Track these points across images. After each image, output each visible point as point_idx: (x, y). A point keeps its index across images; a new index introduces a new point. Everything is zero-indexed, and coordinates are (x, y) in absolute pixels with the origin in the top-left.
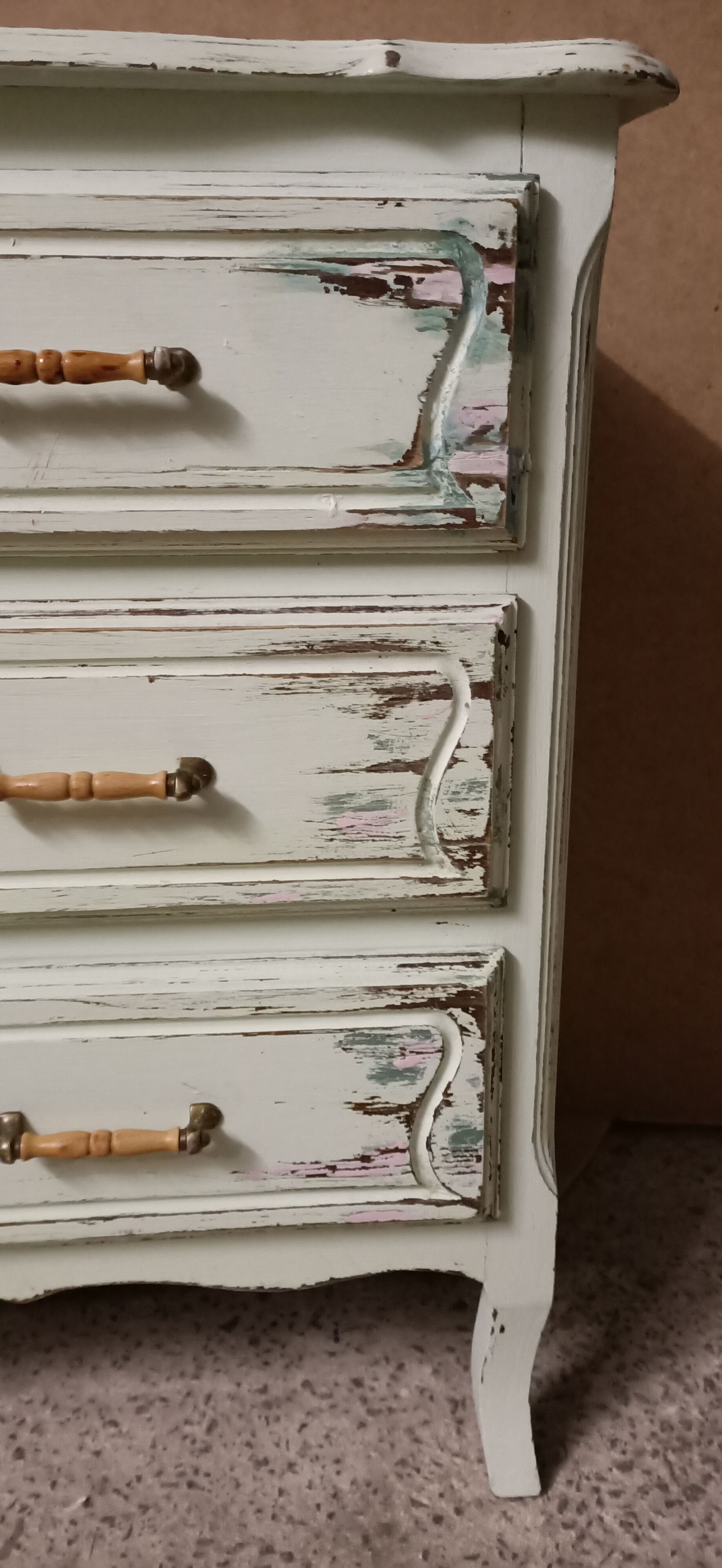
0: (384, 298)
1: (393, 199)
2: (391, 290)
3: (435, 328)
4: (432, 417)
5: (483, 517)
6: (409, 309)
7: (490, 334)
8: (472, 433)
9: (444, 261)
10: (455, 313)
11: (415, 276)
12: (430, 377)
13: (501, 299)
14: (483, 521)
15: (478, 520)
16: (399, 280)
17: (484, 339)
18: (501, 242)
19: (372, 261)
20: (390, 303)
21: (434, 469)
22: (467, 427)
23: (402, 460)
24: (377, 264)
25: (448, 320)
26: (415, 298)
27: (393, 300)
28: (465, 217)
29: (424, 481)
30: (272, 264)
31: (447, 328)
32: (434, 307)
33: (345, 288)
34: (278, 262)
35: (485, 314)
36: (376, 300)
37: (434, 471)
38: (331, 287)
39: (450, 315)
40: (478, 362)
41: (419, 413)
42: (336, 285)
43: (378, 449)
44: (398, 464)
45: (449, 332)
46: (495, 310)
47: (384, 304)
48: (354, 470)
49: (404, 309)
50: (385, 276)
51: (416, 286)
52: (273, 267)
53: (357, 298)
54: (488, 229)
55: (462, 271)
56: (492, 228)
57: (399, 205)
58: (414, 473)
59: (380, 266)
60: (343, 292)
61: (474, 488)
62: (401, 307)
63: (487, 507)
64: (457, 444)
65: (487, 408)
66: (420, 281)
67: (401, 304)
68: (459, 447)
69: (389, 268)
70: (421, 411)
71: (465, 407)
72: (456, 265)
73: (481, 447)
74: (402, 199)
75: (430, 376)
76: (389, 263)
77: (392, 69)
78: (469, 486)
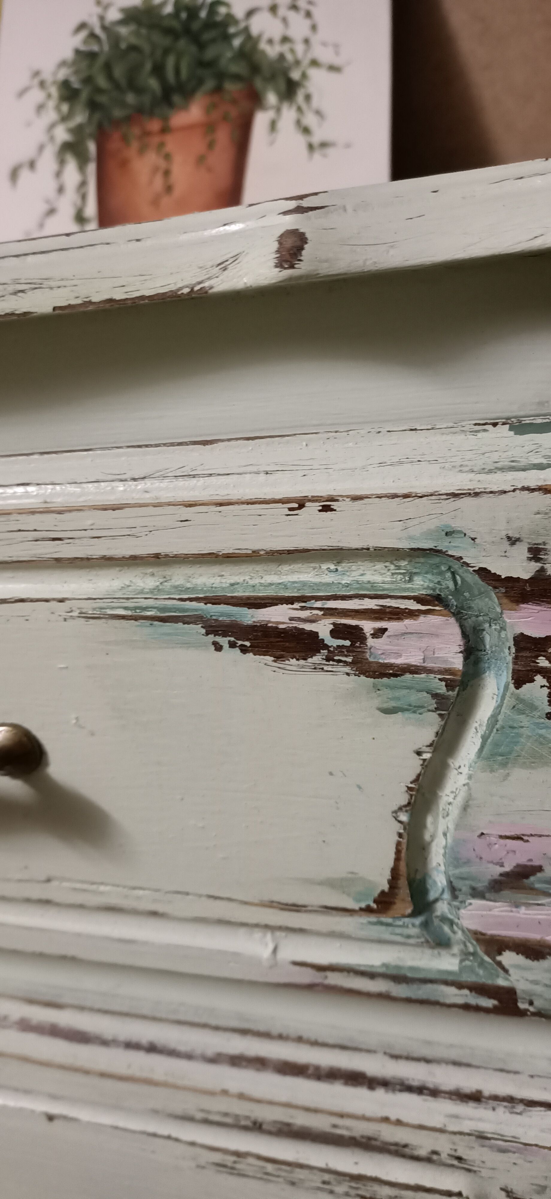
0: (317, 659)
1: (314, 499)
2: (326, 647)
3: (415, 709)
4: (427, 837)
5: (531, 1003)
6: (363, 677)
7: (524, 720)
8: (501, 875)
9: (419, 600)
10: (450, 685)
11: (368, 626)
12: (412, 786)
13: (543, 662)
14: (532, 1009)
15: (522, 1006)
16: (337, 632)
17: (512, 727)
18: (535, 566)
19: (290, 601)
20: (326, 668)
21: (438, 913)
22: (491, 866)
23: (375, 906)
24: (296, 605)
25: (435, 696)
26: (371, 660)
27: (331, 663)
28: (456, 524)
29: (418, 937)
30: (126, 608)
31: (437, 709)
32: (408, 676)
33: (248, 644)
34: (137, 605)
35: (512, 686)
36: (302, 662)
37: (437, 917)
38: (224, 641)
39: (442, 688)
40: (504, 765)
41: (396, 838)
42: (232, 639)
43: (332, 884)
44: (368, 910)
45: (440, 715)
46: (532, 681)
47: (315, 668)
48: (295, 908)
49: (353, 677)
50: (314, 624)
51: (370, 642)
52: (129, 613)
53: (269, 659)
54: (506, 544)
55: (459, 615)
56: (513, 541)
57: (326, 509)
58: (401, 923)
59: (303, 608)
60: (244, 650)
61: (508, 958)
62: (348, 674)
63: (538, 989)
64: (473, 889)
65: (525, 838)
66: (379, 633)
67: (347, 669)
68: (476, 894)
69: (320, 613)
70: (400, 835)
71: (482, 834)
72: (446, 606)
73: (520, 897)
74: (333, 499)
75: (411, 783)
76: (319, 604)
77: (287, 273)
78: (500, 954)
